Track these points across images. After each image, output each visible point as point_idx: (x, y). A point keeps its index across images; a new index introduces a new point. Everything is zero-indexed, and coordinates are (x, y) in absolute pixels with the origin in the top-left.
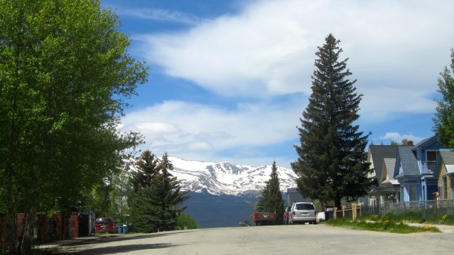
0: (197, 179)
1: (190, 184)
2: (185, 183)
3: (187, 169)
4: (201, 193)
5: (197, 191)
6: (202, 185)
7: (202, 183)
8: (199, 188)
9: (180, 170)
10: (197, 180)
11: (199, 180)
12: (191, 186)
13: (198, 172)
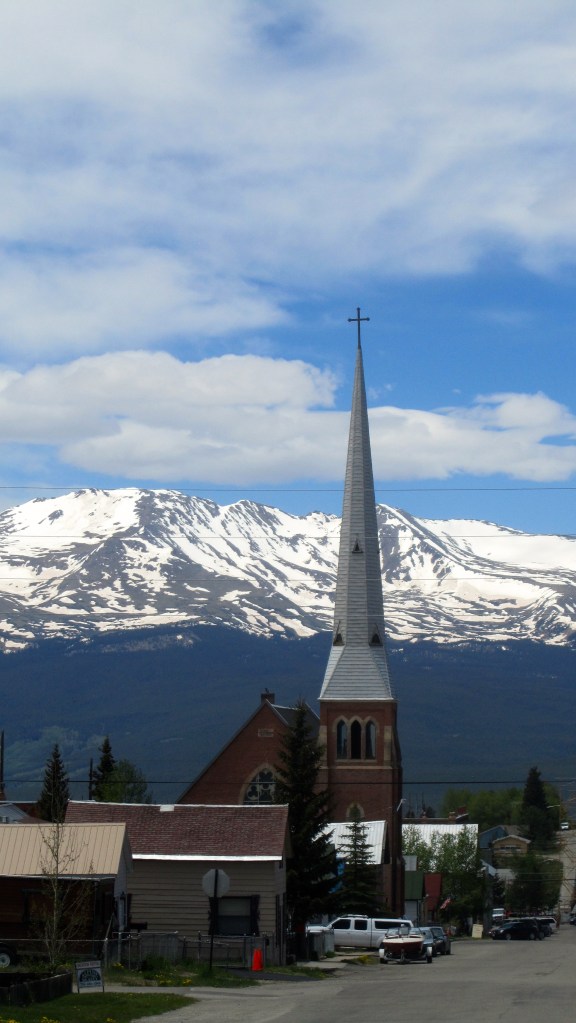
0: (550, 597)
1: (528, 614)
2: (510, 611)
3: (521, 565)
4: (566, 647)
5: (551, 642)
6: (566, 620)
7: (567, 613)
8: (560, 629)
9: (493, 565)
10: (552, 603)
11: (561, 602)
12: (531, 623)
13: (555, 572)
